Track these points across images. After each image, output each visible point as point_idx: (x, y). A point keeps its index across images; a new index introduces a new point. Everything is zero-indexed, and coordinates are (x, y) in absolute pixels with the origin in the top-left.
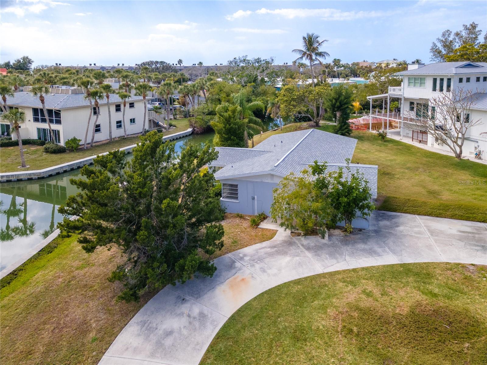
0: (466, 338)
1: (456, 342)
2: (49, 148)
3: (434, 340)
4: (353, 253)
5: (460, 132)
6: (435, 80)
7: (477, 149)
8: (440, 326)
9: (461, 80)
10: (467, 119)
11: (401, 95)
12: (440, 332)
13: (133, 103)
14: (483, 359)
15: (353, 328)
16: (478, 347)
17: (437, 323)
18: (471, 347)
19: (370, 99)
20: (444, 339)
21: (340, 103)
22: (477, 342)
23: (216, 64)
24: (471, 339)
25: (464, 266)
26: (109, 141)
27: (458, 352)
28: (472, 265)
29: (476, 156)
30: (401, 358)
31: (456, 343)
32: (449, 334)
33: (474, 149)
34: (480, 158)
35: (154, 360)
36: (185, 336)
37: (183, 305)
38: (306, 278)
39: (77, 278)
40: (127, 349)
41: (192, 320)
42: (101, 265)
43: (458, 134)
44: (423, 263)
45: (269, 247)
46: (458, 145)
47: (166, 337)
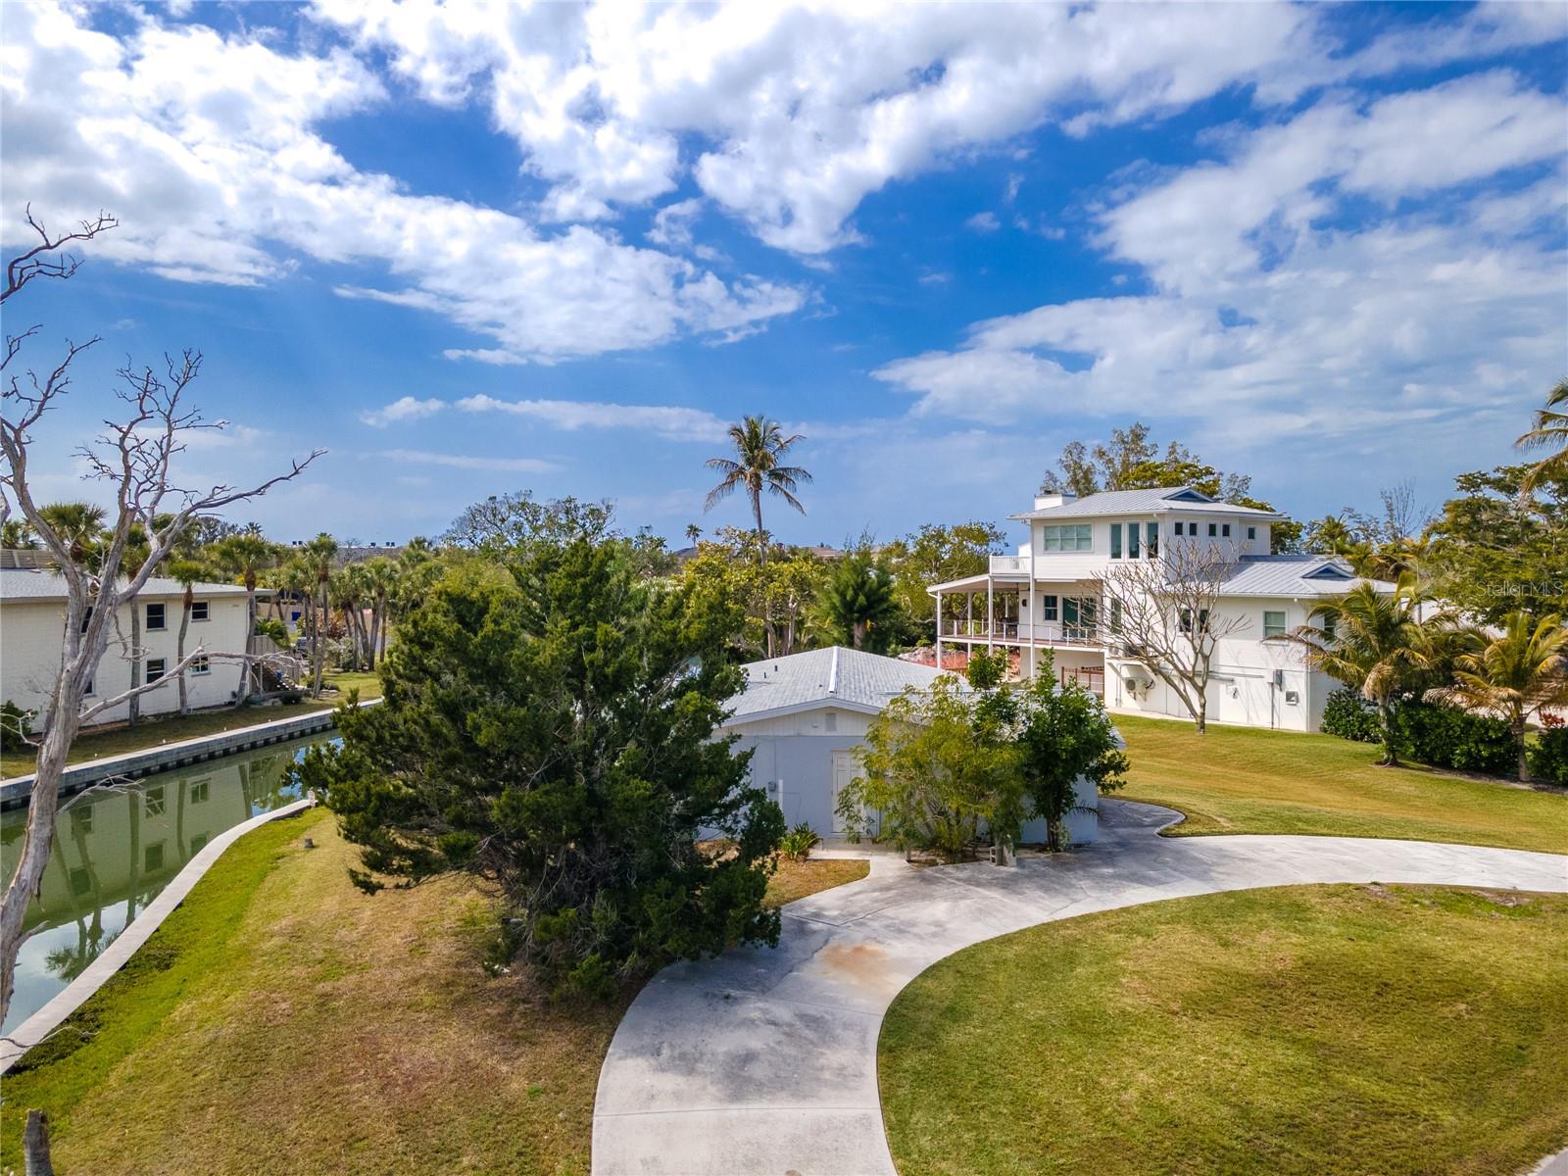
0: (1454, 996)
5: (1198, 651)
6: (1116, 530)
9: (1179, 529)
10: (1204, 627)
11: (1026, 577)
13: (204, 606)
16: (1485, 1008)
18: (1473, 1011)
19: (935, 593)
21: (868, 598)
22: (1478, 1001)
23: (373, 544)
24: (1464, 996)
25: (1359, 888)
26: (127, 724)
28: (1375, 883)
35: (750, 1106)
36: (795, 1058)
37: (737, 1007)
38: (1022, 932)
39: (340, 996)
40: (653, 1096)
41: (787, 1030)
42: (393, 964)
43: (1197, 654)
44: (1271, 888)
45: (874, 891)
46: (1195, 685)
47: (744, 1066)
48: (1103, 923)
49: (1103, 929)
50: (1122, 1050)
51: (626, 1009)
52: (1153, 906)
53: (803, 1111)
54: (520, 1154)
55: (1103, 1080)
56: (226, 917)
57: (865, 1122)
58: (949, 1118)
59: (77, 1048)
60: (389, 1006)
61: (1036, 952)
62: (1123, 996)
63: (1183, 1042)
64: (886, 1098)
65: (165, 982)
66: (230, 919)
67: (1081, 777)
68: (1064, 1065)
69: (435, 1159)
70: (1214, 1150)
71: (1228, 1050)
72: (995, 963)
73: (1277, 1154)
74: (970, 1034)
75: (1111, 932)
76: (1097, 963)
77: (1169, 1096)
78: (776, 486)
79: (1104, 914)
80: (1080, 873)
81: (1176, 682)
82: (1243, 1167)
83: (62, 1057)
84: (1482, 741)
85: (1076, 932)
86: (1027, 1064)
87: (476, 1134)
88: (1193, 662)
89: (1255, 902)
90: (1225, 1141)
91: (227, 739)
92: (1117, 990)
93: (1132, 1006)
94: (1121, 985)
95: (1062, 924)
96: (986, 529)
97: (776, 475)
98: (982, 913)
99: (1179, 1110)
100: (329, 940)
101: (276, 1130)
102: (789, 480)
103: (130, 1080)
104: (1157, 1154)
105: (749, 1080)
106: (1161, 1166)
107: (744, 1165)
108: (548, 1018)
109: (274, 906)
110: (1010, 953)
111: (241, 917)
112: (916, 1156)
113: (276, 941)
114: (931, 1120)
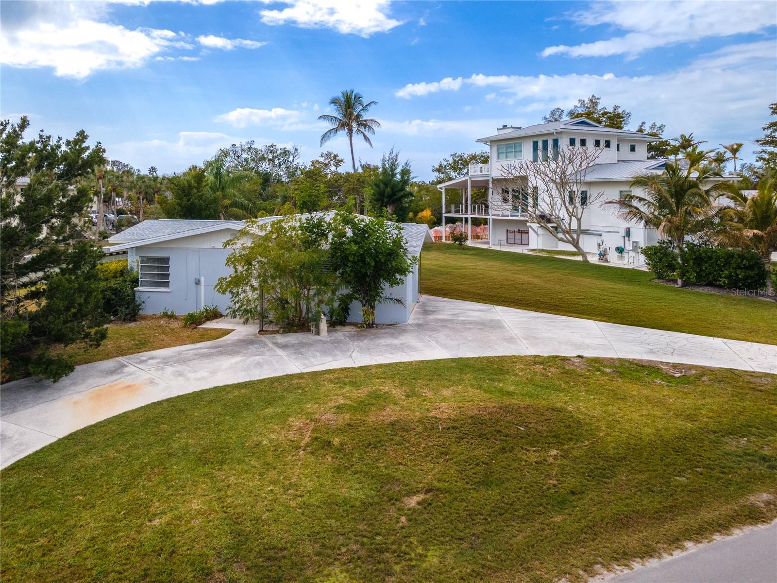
0: (554, 443)
1: (535, 449)
3: (492, 448)
4: (368, 349)
5: (572, 215)
6: (535, 144)
7: (601, 247)
8: (507, 427)
10: (584, 200)
11: (488, 176)
12: (506, 437)
14: (581, 471)
15: (332, 440)
16: (575, 454)
17: (501, 423)
18: (561, 456)
19: (442, 188)
20: (510, 445)
22: (573, 448)
24: (563, 444)
25: (565, 359)
27: (536, 462)
28: (579, 357)
29: (601, 257)
30: (420, 478)
31: (534, 451)
32: (522, 438)
33: (597, 246)
34: (607, 261)
44: (494, 357)
78: (360, 131)
84: (740, 268)
97: (361, 125)
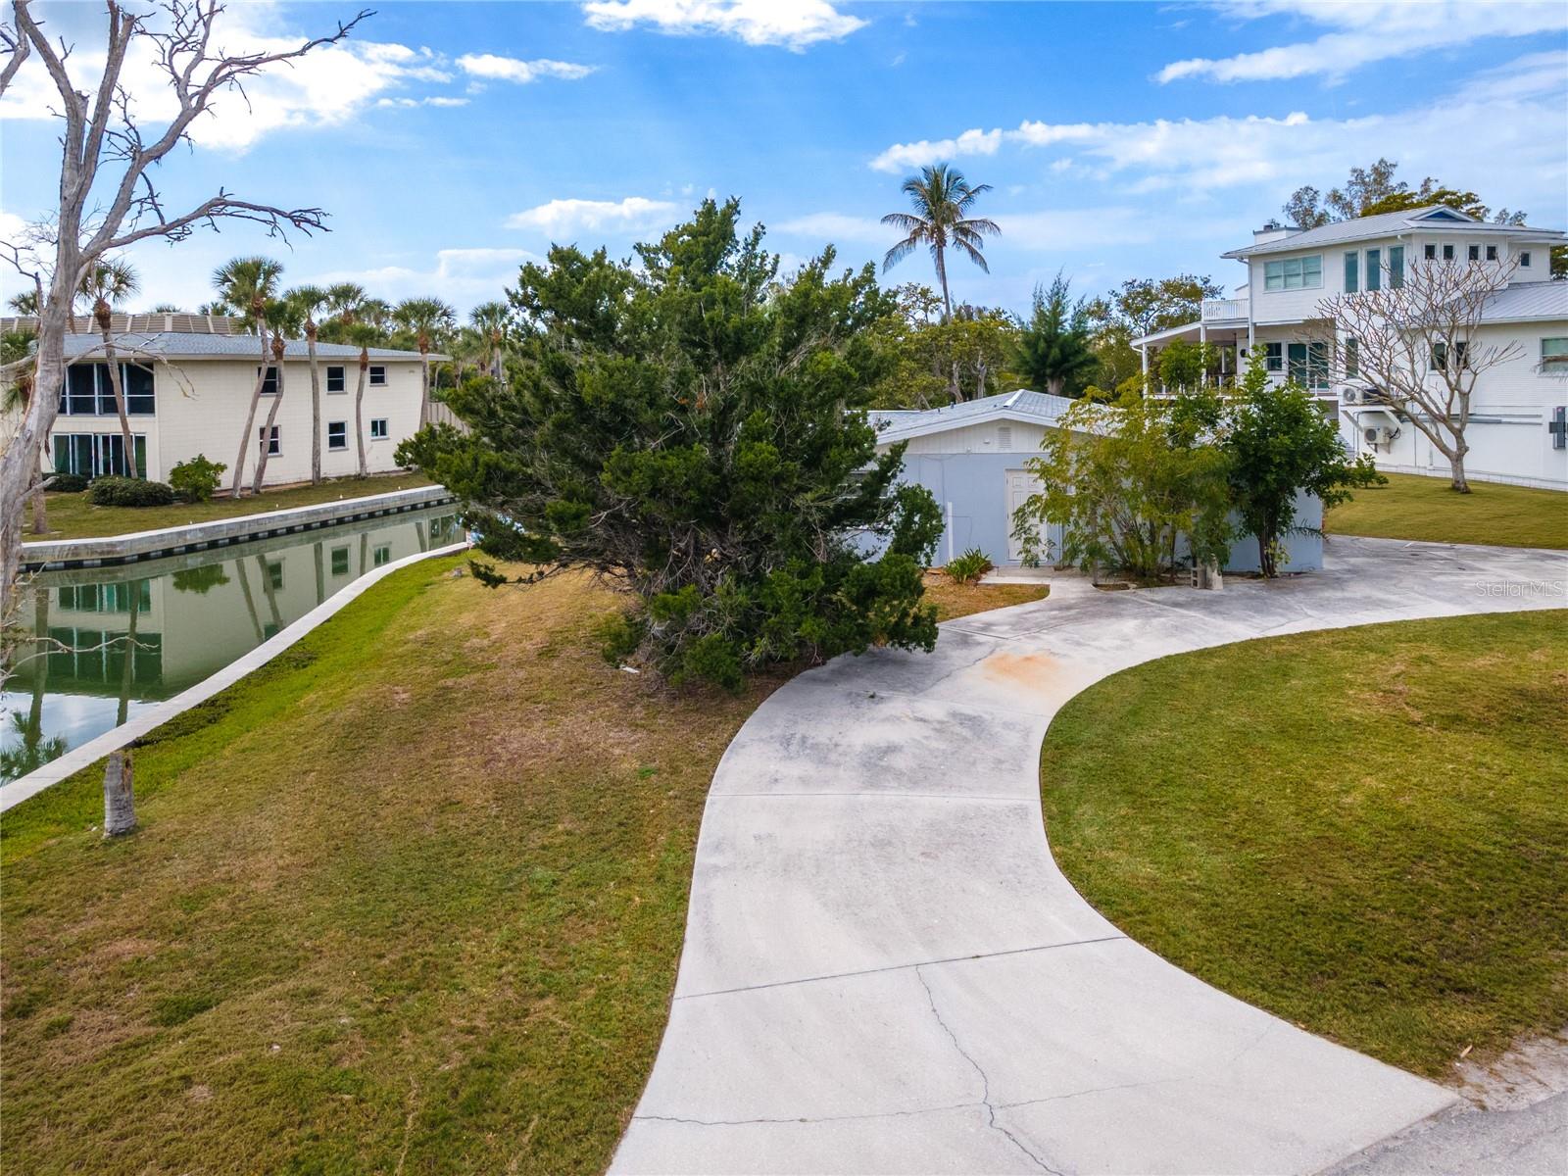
2: (113, 488)
5: (1455, 388)
6: (1351, 258)
10: (1464, 362)
11: (1244, 320)
13: (381, 371)
21: (1062, 351)
26: (309, 484)
35: (886, 792)
36: (944, 752)
37: (881, 706)
38: (1225, 647)
39: (460, 689)
40: (776, 780)
41: (938, 726)
42: (520, 664)
43: (1452, 391)
44: (1548, 611)
45: (1052, 610)
46: (1451, 429)
47: (884, 757)
48: (1328, 640)
49: (1326, 645)
50: (1345, 756)
51: (758, 705)
52: (1391, 625)
53: (947, 799)
54: (621, 824)
55: (1320, 784)
56: (367, 629)
57: (1021, 812)
58: (1123, 812)
59: (202, 727)
60: (508, 698)
61: (1242, 665)
62: (1348, 706)
63: (1425, 750)
64: (1046, 792)
65: (299, 678)
66: (371, 631)
67: (1300, 491)
68: (1271, 769)
69: (528, 823)
70: (1463, 854)
71: (1487, 759)
72: (1190, 673)
73: (1551, 862)
74: (1155, 736)
75: (1337, 649)
76: (1316, 676)
77: (1406, 800)
78: (961, 241)
79: (1328, 632)
80: (1301, 596)
81: (1428, 425)
82: (1502, 872)
83: (186, 734)
85: (1294, 649)
86: (1224, 766)
87: (577, 805)
88: (1447, 400)
89: (1527, 623)
90: (1479, 846)
91: (402, 498)
92: (1341, 701)
93: (1361, 715)
94: (1348, 697)
95: (1277, 640)
96: (1199, 283)
97: (963, 231)
98: (1178, 630)
99: (1419, 815)
100: (459, 647)
101: (373, 792)
102: (975, 235)
103: (243, 751)
104: (1385, 855)
105: (887, 769)
106: (1391, 866)
107: (872, 845)
108: (672, 710)
109: (413, 621)
110: (1209, 665)
111: (382, 629)
112: (1078, 844)
113: (409, 646)
114: (1101, 813)
